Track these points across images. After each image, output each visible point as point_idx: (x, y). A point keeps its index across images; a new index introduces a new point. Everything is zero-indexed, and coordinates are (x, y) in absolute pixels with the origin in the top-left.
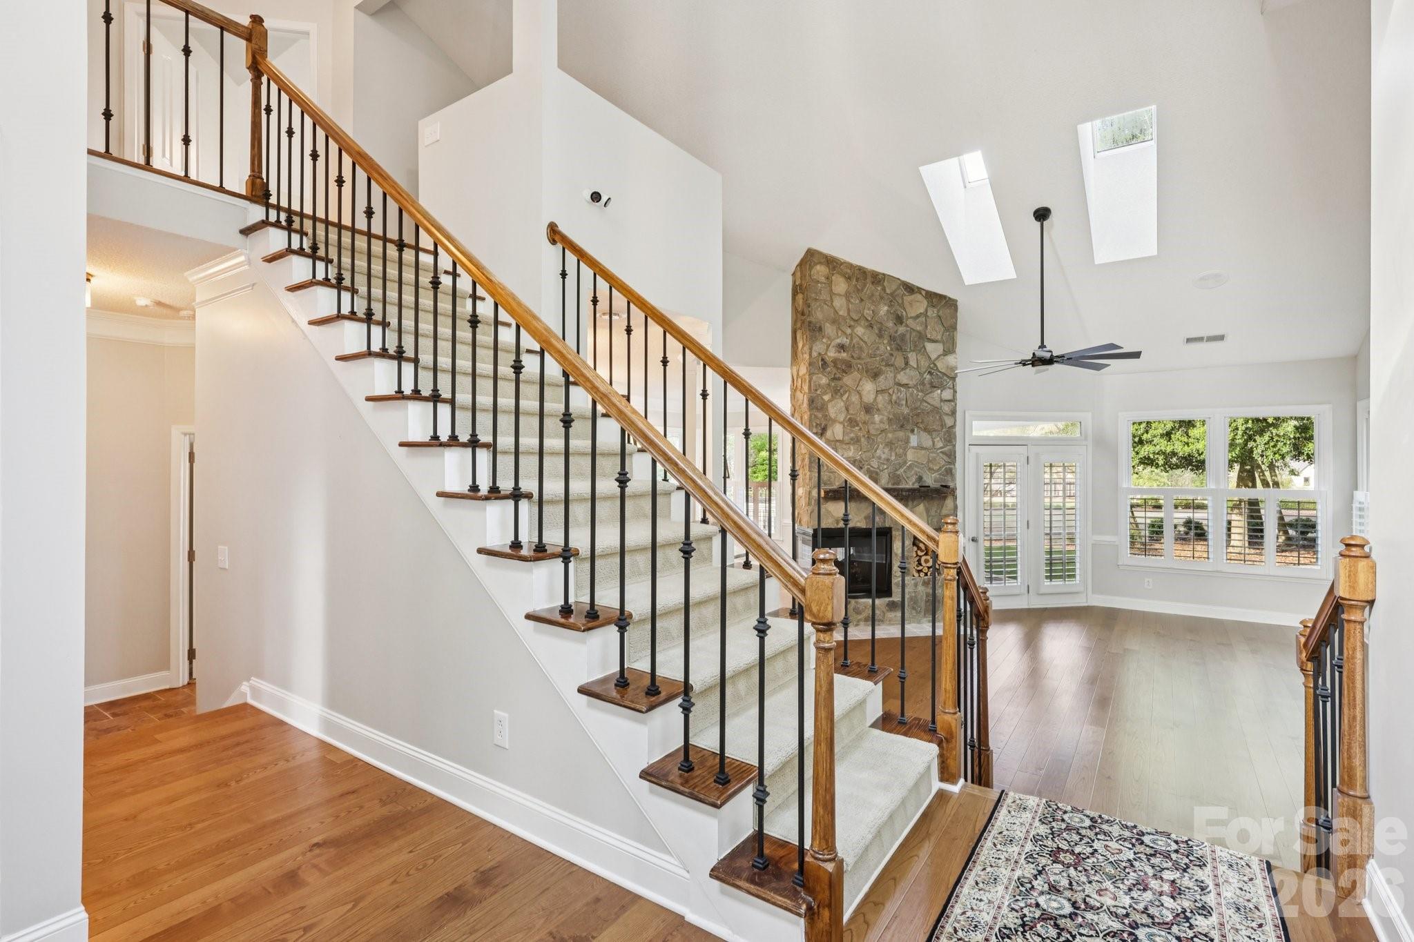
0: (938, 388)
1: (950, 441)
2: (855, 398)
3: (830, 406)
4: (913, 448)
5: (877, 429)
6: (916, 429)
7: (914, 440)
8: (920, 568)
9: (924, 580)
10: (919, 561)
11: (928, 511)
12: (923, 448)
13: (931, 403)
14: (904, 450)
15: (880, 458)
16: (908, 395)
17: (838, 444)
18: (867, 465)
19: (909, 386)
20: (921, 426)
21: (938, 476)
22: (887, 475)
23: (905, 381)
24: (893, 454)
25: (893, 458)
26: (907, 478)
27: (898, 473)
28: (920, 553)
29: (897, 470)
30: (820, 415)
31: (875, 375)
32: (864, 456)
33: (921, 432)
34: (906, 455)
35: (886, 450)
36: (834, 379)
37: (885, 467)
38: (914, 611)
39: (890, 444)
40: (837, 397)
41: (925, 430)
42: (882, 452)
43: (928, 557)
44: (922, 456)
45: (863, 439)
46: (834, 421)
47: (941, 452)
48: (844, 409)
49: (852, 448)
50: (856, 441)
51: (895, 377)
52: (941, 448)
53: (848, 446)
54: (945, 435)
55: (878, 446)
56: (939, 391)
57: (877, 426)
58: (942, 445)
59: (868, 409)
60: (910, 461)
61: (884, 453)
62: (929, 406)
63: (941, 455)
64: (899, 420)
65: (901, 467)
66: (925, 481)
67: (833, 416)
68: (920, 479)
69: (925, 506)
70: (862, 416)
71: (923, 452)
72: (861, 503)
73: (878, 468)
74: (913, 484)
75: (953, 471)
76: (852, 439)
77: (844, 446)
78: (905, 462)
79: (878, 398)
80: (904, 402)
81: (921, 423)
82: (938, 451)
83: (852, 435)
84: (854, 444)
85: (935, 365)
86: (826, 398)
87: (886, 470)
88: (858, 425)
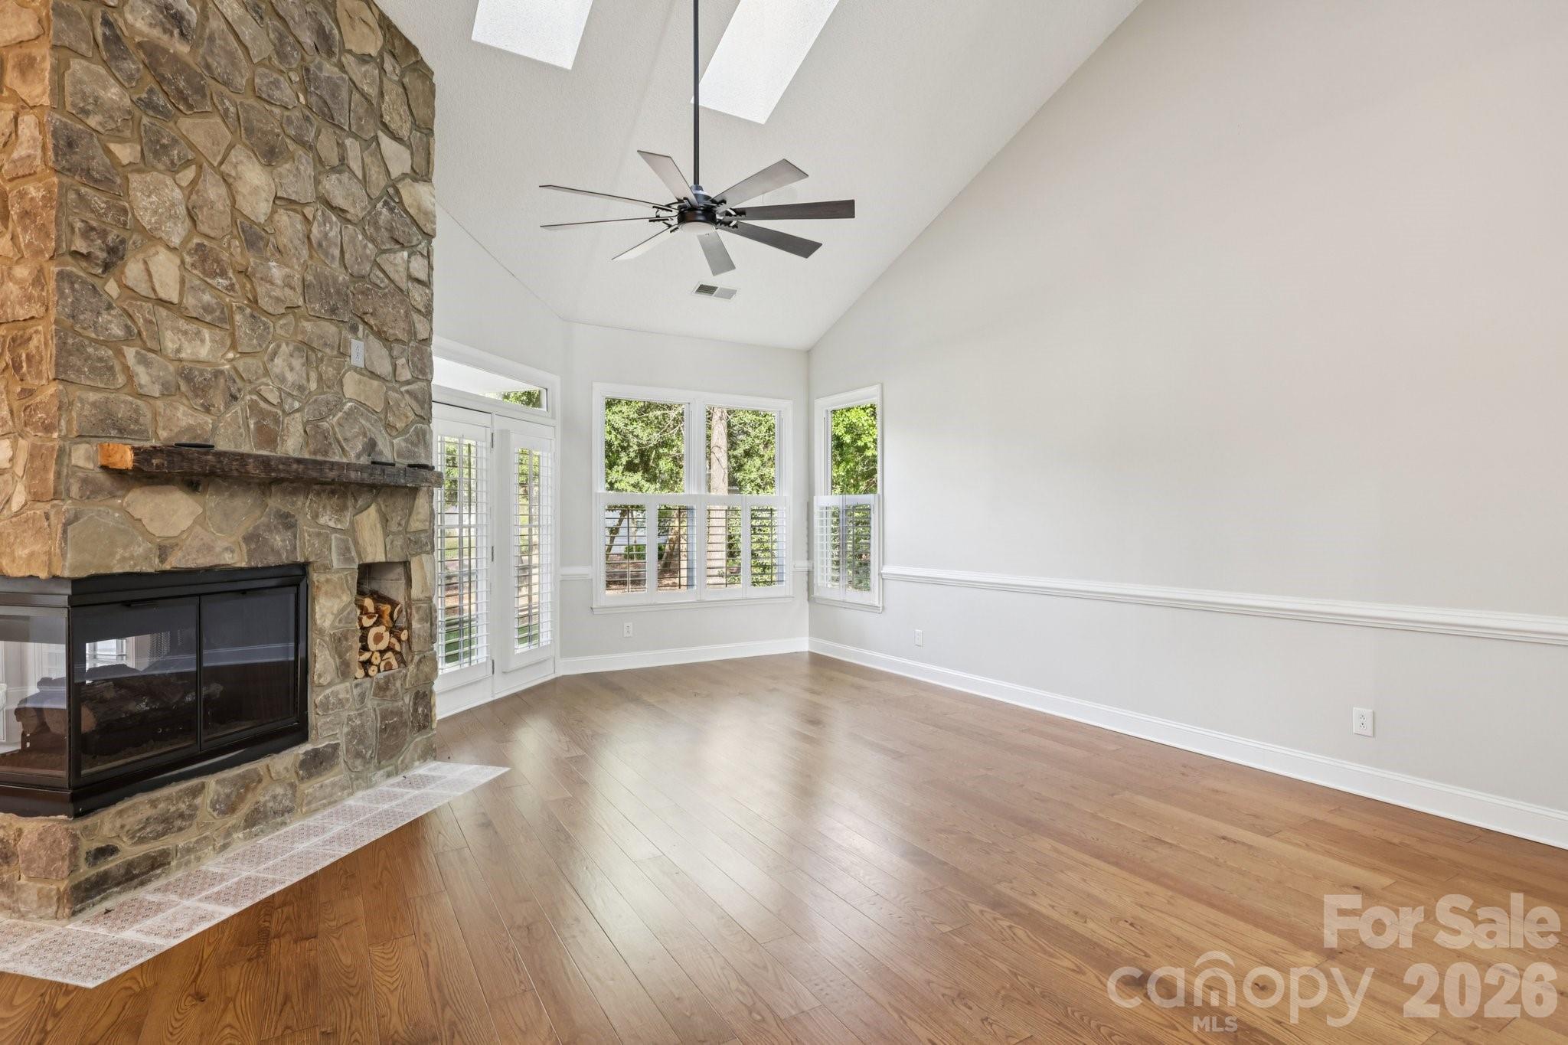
0: (403, 247)
1: (423, 372)
2: (214, 191)
3: (135, 180)
4: (355, 369)
5: (278, 300)
6: (361, 328)
7: (359, 350)
8: (366, 656)
9: (378, 683)
10: (364, 639)
11: (385, 520)
12: (373, 375)
13: (391, 275)
14: (338, 370)
15: (282, 379)
16: (346, 239)
17: (164, 312)
18: (250, 393)
19: (349, 216)
20: (372, 322)
21: (403, 444)
22: (300, 428)
23: (339, 201)
24: (313, 375)
25: (313, 386)
26: (345, 439)
27: (325, 425)
28: (367, 622)
29: (322, 419)
30: (99, 201)
31: (270, 155)
32: (241, 365)
33: (371, 337)
34: (341, 384)
35: (297, 363)
36: (149, 105)
37: (297, 405)
38: (358, 762)
39: (306, 347)
40: (161, 167)
41: (380, 335)
42: (287, 366)
43: (382, 629)
44: (372, 394)
45: (238, 317)
46: (151, 237)
47: (407, 392)
48: (181, 210)
49: (206, 333)
50: (220, 319)
51: (317, 182)
52: (408, 383)
53: (192, 327)
54: (413, 354)
55: (279, 346)
56: (405, 254)
57: (277, 293)
58: (409, 377)
59: (254, 237)
60: (351, 400)
61: (292, 369)
62: (386, 281)
63: (407, 396)
64: (328, 294)
65: (331, 412)
66: (381, 453)
67: (147, 219)
68: (371, 446)
69: (379, 511)
70: (235, 252)
71: (375, 383)
72: (232, 496)
73: (281, 404)
74: (358, 456)
75: (428, 437)
76: (207, 309)
77: (182, 324)
78: (340, 403)
79: (276, 217)
80: (337, 252)
81: (371, 314)
82: (403, 389)
83: (207, 298)
84: (210, 325)
85: (397, 192)
86: (125, 153)
87: (297, 415)
88: (223, 274)
